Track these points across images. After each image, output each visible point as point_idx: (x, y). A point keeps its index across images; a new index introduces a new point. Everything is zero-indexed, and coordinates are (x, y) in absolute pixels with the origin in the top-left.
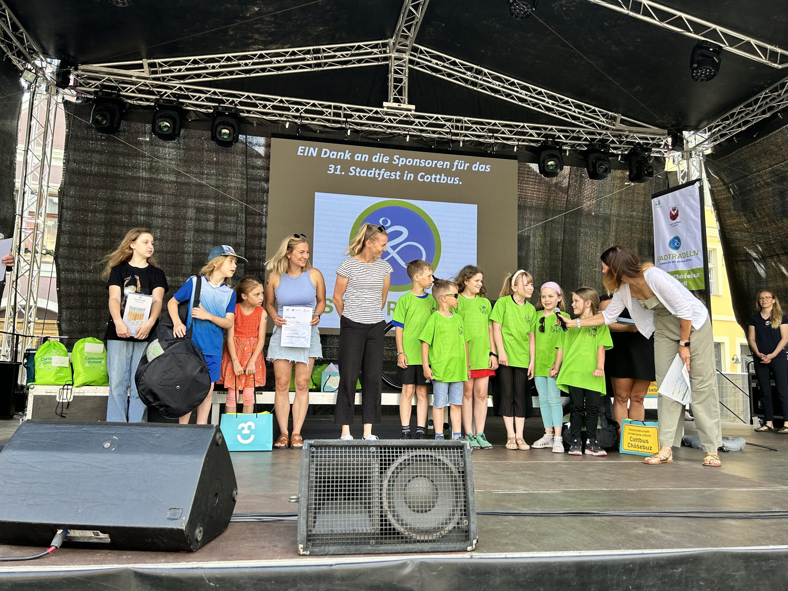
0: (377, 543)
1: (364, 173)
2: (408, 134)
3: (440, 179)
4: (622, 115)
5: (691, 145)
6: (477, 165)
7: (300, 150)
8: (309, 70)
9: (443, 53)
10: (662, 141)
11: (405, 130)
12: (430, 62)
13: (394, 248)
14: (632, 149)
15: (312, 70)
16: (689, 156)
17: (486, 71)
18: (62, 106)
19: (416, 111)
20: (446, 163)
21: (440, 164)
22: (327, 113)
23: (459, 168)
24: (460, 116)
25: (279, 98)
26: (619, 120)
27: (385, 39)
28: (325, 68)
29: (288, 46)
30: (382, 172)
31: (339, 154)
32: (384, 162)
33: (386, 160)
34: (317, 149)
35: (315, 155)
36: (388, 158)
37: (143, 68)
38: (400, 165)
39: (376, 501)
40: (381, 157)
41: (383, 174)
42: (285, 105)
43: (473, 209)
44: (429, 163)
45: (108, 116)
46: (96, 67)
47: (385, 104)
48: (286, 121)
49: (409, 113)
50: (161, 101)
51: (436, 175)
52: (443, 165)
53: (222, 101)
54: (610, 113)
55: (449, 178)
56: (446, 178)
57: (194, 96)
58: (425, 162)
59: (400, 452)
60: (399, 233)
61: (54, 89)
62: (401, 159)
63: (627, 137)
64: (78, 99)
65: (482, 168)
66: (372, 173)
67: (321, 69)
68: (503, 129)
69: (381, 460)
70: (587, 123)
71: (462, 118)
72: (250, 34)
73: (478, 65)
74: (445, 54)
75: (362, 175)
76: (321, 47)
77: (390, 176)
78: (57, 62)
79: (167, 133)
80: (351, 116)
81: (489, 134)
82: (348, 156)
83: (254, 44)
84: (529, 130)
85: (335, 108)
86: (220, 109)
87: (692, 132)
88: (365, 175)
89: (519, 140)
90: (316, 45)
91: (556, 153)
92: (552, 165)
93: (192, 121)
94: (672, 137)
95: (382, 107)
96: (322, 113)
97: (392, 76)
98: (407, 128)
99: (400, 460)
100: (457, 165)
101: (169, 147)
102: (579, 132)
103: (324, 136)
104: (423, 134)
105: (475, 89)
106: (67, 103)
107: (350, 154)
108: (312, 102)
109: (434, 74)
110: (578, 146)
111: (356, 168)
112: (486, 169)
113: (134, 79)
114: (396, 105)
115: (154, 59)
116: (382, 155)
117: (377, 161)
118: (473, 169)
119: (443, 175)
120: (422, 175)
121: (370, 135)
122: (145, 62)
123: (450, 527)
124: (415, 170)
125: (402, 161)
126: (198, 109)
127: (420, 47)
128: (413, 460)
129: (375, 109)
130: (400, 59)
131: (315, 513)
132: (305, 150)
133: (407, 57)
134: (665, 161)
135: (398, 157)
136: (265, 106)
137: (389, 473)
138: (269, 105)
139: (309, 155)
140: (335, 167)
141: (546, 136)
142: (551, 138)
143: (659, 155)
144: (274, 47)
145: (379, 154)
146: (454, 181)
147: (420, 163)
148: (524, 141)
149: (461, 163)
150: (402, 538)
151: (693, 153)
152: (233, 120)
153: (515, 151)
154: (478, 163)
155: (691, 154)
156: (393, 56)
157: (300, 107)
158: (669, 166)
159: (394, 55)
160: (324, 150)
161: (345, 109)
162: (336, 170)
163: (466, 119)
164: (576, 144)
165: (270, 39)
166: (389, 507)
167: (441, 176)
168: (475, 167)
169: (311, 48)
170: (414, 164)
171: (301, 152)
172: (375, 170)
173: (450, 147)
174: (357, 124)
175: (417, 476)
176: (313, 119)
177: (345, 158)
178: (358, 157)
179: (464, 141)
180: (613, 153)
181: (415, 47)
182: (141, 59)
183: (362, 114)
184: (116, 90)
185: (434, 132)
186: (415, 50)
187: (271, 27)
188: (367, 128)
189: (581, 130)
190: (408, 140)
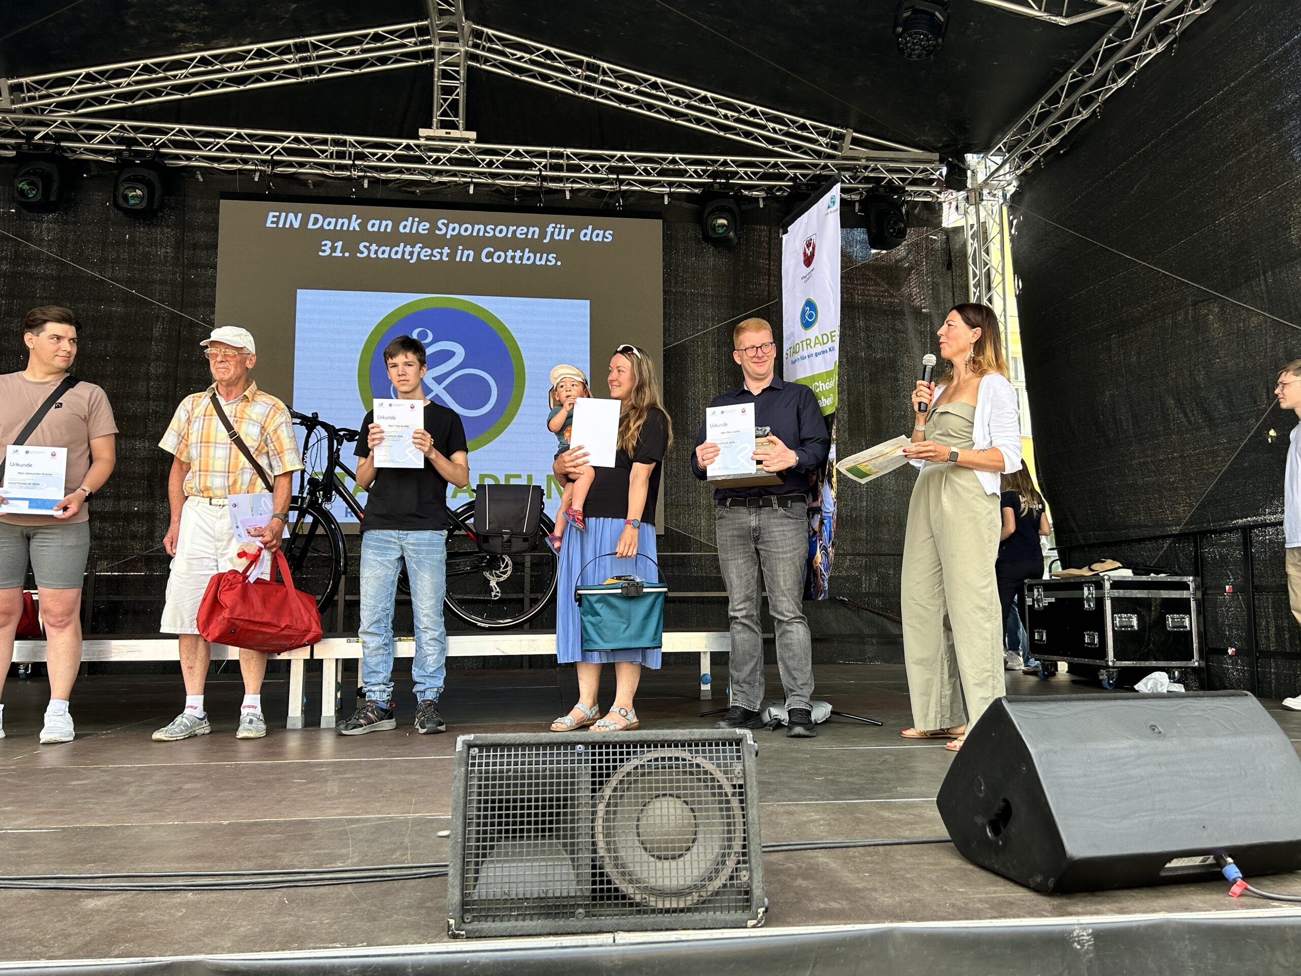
1: (384, 252)
2: (472, 182)
3: (521, 258)
4: (855, 131)
6: (589, 231)
7: (270, 219)
8: (293, 80)
9: (525, 38)
10: (932, 174)
11: (465, 177)
12: (504, 54)
13: (439, 380)
14: (869, 191)
15: (300, 80)
16: (978, 199)
17: (605, 65)
19: (477, 141)
20: (531, 229)
21: (521, 232)
23: (556, 237)
24: (557, 146)
25: (235, 131)
26: (848, 139)
27: (422, 20)
28: (323, 76)
29: (248, 40)
30: (417, 249)
31: (341, 221)
32: (421, 231)
33: (423, 228)
34: (300, 215)
35: (296, 225)
36: (428, 225)
38: (448, 237)
40: (416, 224)
41: (419, 253)
42: (245, 142)
43: (583, 307)
44: (501, 231)
47: (423, 132)
48: (255, 171)
49: (466, 146)
50: (29, 147)
51: (515, 251)
52: (527, 234)
53: (134, 141)
54: (833, 129)
55: (538, 255)
56: (532, 255)
57: (85, 135)
58: (494, 230)
60: (450, 354)
62: (451, 226)
63: (866, 168)
65: (598, 235)
66: (398, 252)
67: (316, 77)
68: (637, 166)
70: (796, 148)
71: (562, 150)
72: (167, 24)
73: (589, 56)
74: (530, 39)
75: (380, 256)
76: (307, 40)
77: (432, 255)
79: (34, 200)
80: (362, 156)
81: (610, 176)
82: (355, 225)
84: (682, 166)
85: (336, 143)
86: (130, 154)
88: (386, 256)
90: (299, 37)
91: (731, 204)
92: (723, 226)
93: (91, 177)
95: (417, 137)
96: (310, 153)
97: (438, 83)
98: (468, 172)
100: (553, 233)
101: (49, 222)
102: (776, 164)
103: (322, 192)
104: (498, 182)
105: (592, 98)
107: (359, 221)
108: (293, 135)
109: (517, 76)
110: (778, 190)
111: (371, 245)
112: (604, 236)
114: (442, 133)
115: (18, 77)
116: (417, 219)
117: (407, 230)
118: (582, 239)
119: (527, 250)
120: (489, 252)
121: (403, 186)
122: (4, 83)
124: (476, 243)
125: (454, 229)
126: (101, 158)
127: (487, 30)
129: (404, 142)
130: (451, 54)
132: (279, 217)
133: (462, 49)
135: (446, 221)
136: (210, 147)
138: (218, 144)
139: (287, 226)
140: (333, 245)
141: (715, 175)
142: (723, 178)
143: (930, 200)
144: (223, 44)
145: (410, 219)
146: (547, 260)
147: (485, 231)
148: (680, 185)
149: (560, 229)
152: (151, 172)
153: (666, 203)
154: (590, 227)
155: (981, 195)
156: (437, 48)
157: (272, 145)
159: (438, 46)
160: (313, 216)
161: (352, 144)
162: (333, 249)
163: (569, 151)
164: (776, 186)
165: (208, 29)
167: (523, 252)
168: (585, 235)
169: (290, 42)
170: (475, 234)
171: (272, 222)
172: (405, 247)
173: (540, 201)
174: (379, 169)
176: (302, 165)
177: (351, 228)
178: (373, 225)
179: (572, 191)
181: (477, 30)
183: (384, 151)
185: (517, 177)
186: (478, 35)
189: (779, 160)
190: (471, 192)
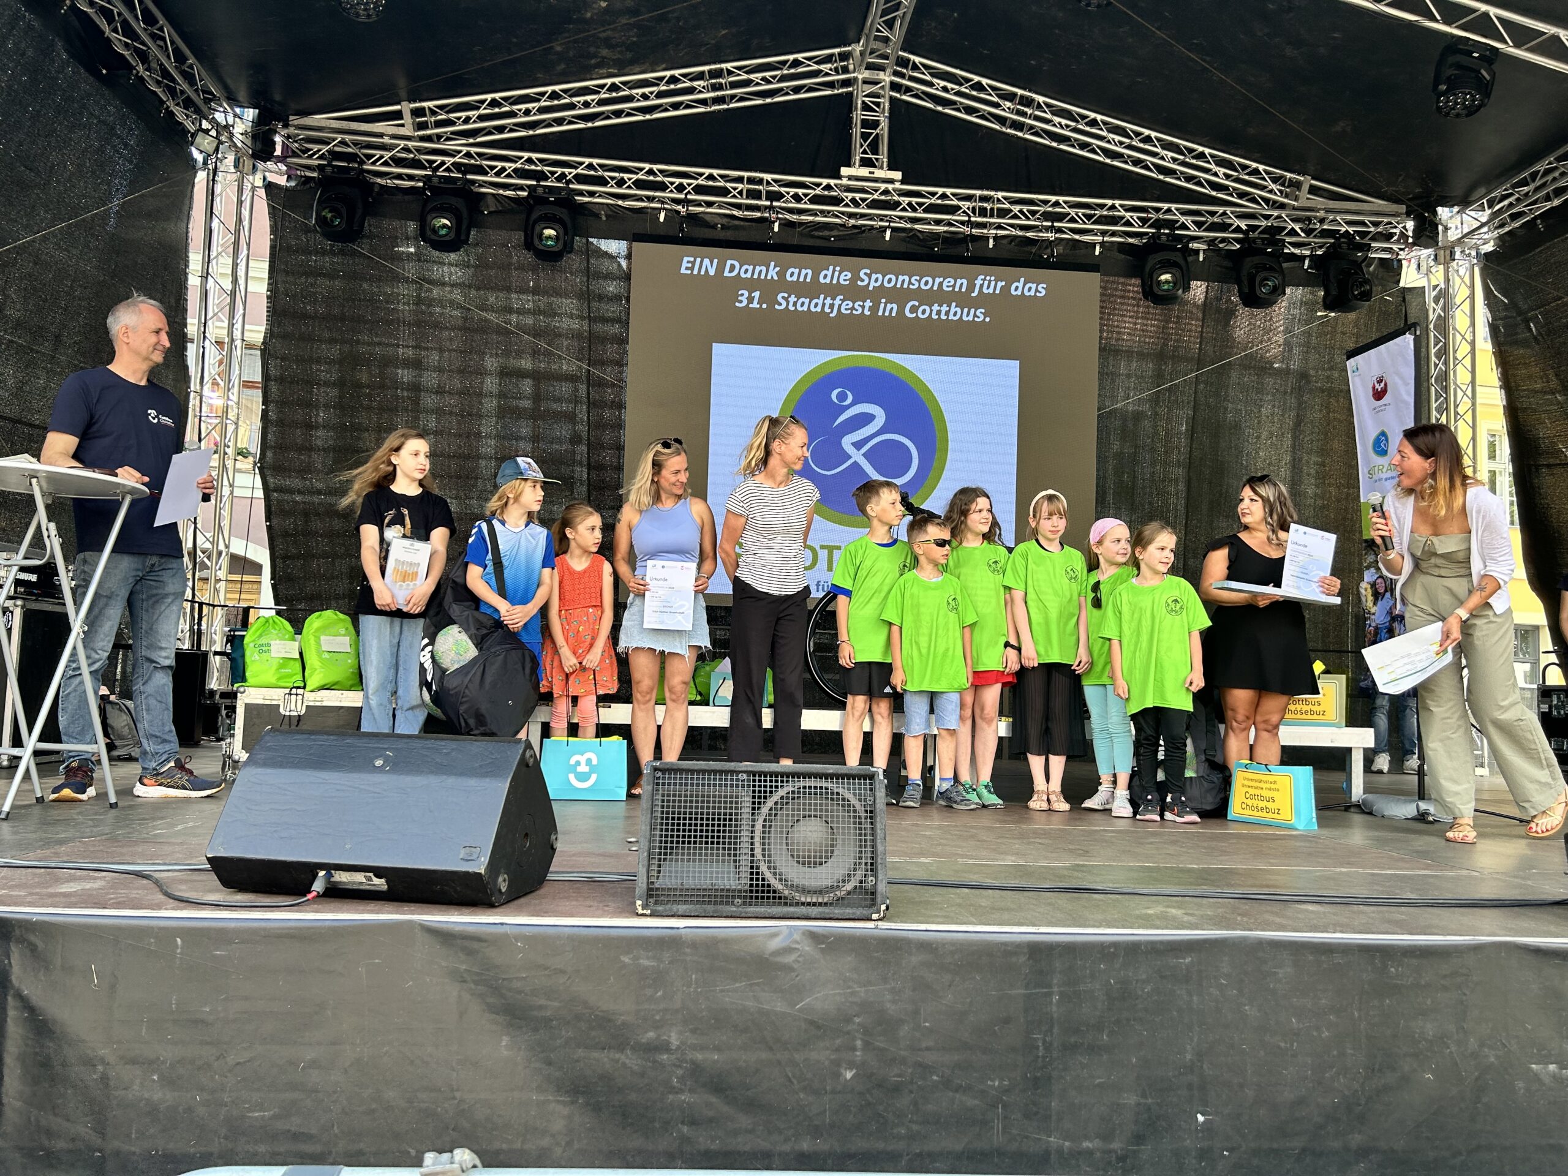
0: (744, 903)
1: (803, 304)
2: (889, 227)
3: (947, 313)
4: (1313, 178)
5: (1453, 235)
6: (1020, 285)
7: (685, 265)
8: (702, 109)
9: (956, 68)
10: (1396, 227)
11: (882, 220)
12: (931, 84)
13: (858, 445)
14: (1332, 244)
15: (709, 109)
16: (1448, 257)
17: (1041, 99)
18: (262, 192)
19: (903, 182)
20: (959, 282)
21: (947, 284)
22: (735, 193)
23: (985, 291)
24: (987, 189)
25: (647, 166)
26: (1305, 188)
27: (845, 46)
28: (731, 106)
29: (664, 66)
30: (837, 302)
31: (758, 269)
32: (842, 282)
33: (845, 278)
34: (716, 261)
35: (712, 272)
36: (849, 275)
37: (402, 118)
38: (871, 288)
39: (745, 846)
40: (837, 274)
41: (840, 306)
42: (658, 179)
43: (1011, 368)
44: (926, 283)
45: (344, 211)
46: (319, 119)
47: (845, 171)
48: (660, 209)
49: (890, 187)
50: (435, 180)
51: (940, 305)
52: (954, 286)
53: (541, 176)
54: (1289, 175)
55: (966, 310)
56: (959, 310)
57: (492, 168)
58: (919, 281)
59: (782, 782)
60: (868, 418)
61: (248, 163)
62: (874, 276)
63: (1322, 221)
64: (289, 179)
65: (1030, 289)
66: (819, 304)
67: (725, 106)
68: (1073, 212)
69: (754, 791)
70: (1242, 195)
71: (992, 193)
72: (592, 50)
73: (1025, 89)
74: (962, 69)
75: (799, 308)
76: (724, 66)
77: (853, 308)
78: (250, 114)
79: (447, 238)
80: (779, 196)
81: (1045, 224)
82: (773, 273)
83: (599, 65)
84: (1123, 213)
85: (751, 181)
86: (540, 190)
87: (1456, 209)
88: (805, 308)
89: (1104, 233)
90: (715, 63)
91: (1177, 257)
92: (1167, 282)
93: (490, 213)
94: (1414, 219)
95: (839, 177)
96: (724, 192)
97: (858, 115)
98: (886, 216)
99: (782, 792)
100: (982, 286)
101: (450, 264)
102: (1224, 213)
103: (729, 235)
104: (917, 227)
105: (1020, 134)
106: (269, 187)
107: (778, 269)
108: (707, 171)
109: (940, 108)
110: (1221, 242)
111: (789, 296)
112: (1037, 290)
113: (386, 140)
114: (864, 172)
115: (421, 100)
116: (838, 269)
117: (828, 281)
118: (1013, 292)
119: (954, 304)
120: (913, 306)
121: (815, 230)
122: (406, 107)
123: (849, 887)
124: (900, 296)
125: (876, 280)
126: (501, 192)
127: (912, 57)
128: (799, 792)
129: (825, 182)
130: (876, 83)
131: (660, 860)
132: (693, 263)
133: (888, 79)
134: (1400, 266)
135: (868, 271)
136: (621, 183)
137: (765, 810)
138: (630, 179)
139: (702, 273)
140: (750, 294)
141: (1158, 224)
142: (1168, 228)
143: (1389, 256)
144: (637, 69)
145: (831, 268)
146: (975, 316)
147: (910, 283)
148: (1114, 234)
149: (990, 281)
150: (780, 898)
151: (1458, 250)
152: (564, 210)
153: (1097, 253)
154: (1022, 280)
155: (1452, 254)
156: (860, 77)
157: (685, 181)
158: (1409, 278)
159: (863, 75)
160: (729, 262)
161: (768, 183)
162: (750, 300)
163: (1000, 195)
164: (1217, 238)
165: (629, 55)
166: (764, 856)
167: (949, 306)
168: (1017, 289)
169: (706, 68)
170: (899, 286)
171: (687, 268)
172: (825, 299)
173: (968, 250)
174: (791, 211)
175: (810, 816)
176: (710, 204)
177: (769, 277)
178: (792, 274)
179: (996, 238)
180: (1293, 254)
181: (902, 58)
182: (398, 103)
183: (800, 191)
184: (356, 161)
185: (938, 222)
186: (904, 63)
187: (631, 33)
188: (811, 218)
189: (1229, 210)
190: (887, 238)
